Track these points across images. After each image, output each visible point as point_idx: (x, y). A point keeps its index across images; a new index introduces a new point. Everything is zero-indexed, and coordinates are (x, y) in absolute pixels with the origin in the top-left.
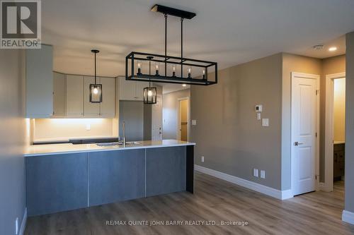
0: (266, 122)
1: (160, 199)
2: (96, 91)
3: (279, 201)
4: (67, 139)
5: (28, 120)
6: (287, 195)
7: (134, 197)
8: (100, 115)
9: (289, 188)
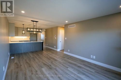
0: (56, 38)
1: (36, 51)
2: (24, 32)
3: (57, 51)
4: (18, 41)
5: (10, 37)
6: (58, 50)
7: (32, 51)
8: (26, 36)
9: (59, 49)
